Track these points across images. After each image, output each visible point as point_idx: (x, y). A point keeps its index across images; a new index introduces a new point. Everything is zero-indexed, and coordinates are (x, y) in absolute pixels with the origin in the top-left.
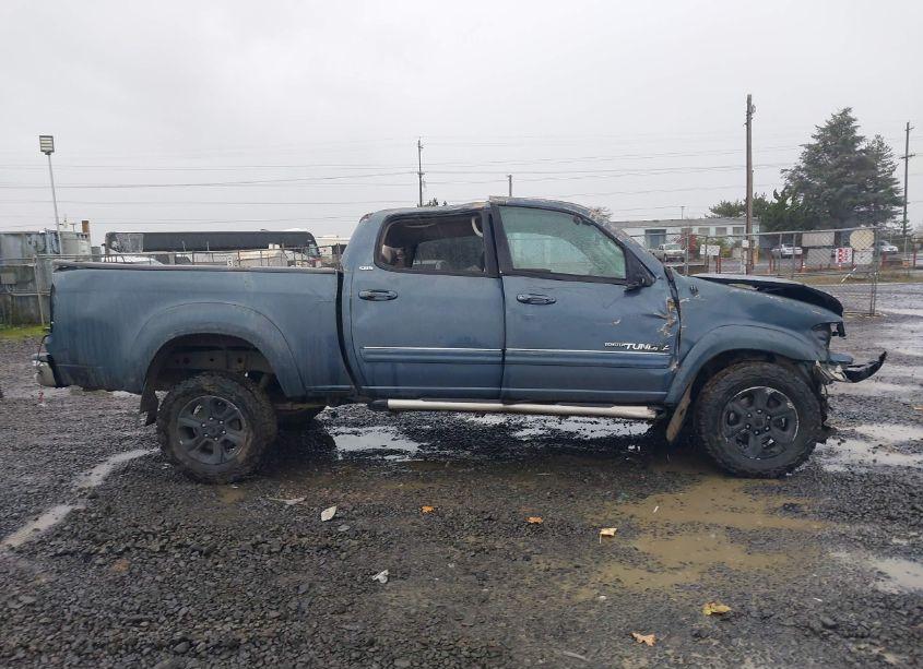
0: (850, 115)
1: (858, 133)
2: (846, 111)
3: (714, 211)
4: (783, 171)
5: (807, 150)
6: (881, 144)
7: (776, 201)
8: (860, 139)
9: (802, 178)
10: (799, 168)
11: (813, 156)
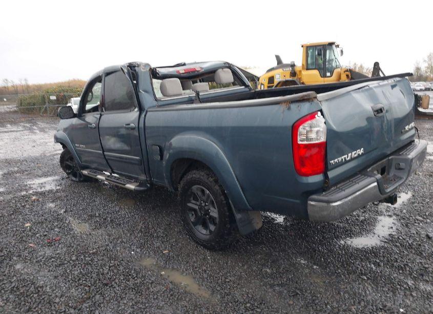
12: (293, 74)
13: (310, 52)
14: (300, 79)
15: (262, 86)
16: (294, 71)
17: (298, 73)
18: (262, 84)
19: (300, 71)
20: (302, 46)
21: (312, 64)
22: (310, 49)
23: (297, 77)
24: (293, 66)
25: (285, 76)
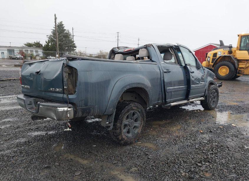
0: (63, 23)
1: (65, 28)
2: (61, 22)
3: (25, 45)
4: (47, 36)
5: (53, 31)
6: (69, 32)
7: (46, 44)
8: (65, 30)
9: (52, 38)
10: (51, 36)
11: (54, 33)
12: (230, 52)
13: (243, 39)
14: (234, 56)
15: (209, 58)
16: (231, 50)
17: (233, 52)
18: (209, 57)
19: (235, 51)
20: (238, 36)
21: (244, 47)
22: (243, 38)
23: (232, 54)
24: (231, 47)
25: (224, 53)
